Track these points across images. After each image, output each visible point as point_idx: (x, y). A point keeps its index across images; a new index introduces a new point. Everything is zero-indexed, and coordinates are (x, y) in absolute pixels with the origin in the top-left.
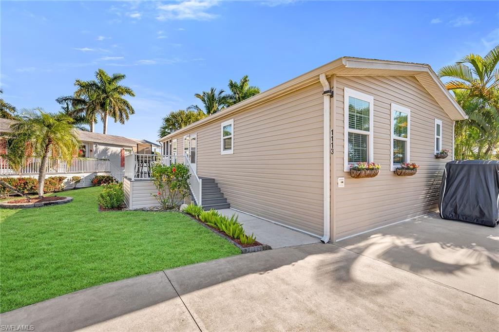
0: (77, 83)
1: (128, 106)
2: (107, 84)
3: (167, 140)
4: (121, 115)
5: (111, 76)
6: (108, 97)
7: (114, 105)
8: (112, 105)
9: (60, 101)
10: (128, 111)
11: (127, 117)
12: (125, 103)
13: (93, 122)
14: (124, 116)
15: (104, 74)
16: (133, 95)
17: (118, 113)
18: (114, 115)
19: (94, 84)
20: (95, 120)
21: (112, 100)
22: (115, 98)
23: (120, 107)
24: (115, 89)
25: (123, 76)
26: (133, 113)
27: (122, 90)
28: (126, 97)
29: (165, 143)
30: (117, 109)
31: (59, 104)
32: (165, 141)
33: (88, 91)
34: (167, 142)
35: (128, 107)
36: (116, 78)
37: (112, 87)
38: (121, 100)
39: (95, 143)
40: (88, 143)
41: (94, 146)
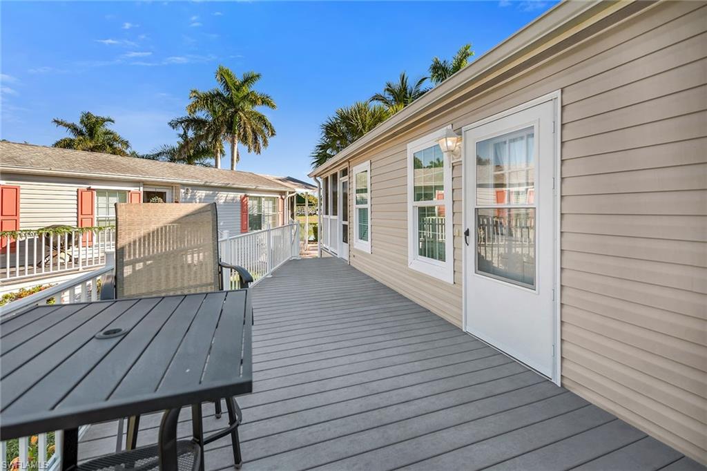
0: (194, 94)
1: (265, 124)
2: (234, 92)
3: (332, 172)
4: (256, 139)
5: (239, 79)
6: (236, 112)
7: (245, 123)
8: (242, 122)
9: (174, 125)
10: (266, 131)
11: (265, 142)
12: (261, 119)
13: (219, 155)
14: (260, 141)
15: (228, 74)
16: (273, 106)
17: (250, 139)
18: (244, 139)
19: (219, 94)
20: (221, 151)
21: (242, 115)
22: (247, 112)
23: (254, 127)
24: (245, 98)
25: (258, 76)
26: (273, 134)
27: (256, 97)
28: (260, 109)
29: (327, 178)
30: (249, 130)
31: (171, 128)
32: (329, 174)
33: (207, 102)
35: (266, 126)
36: (248, 80)
37: (241, 95)
38: (256, 114)
39: (183, 185)
40: (171, 186)
41: (182, 191)
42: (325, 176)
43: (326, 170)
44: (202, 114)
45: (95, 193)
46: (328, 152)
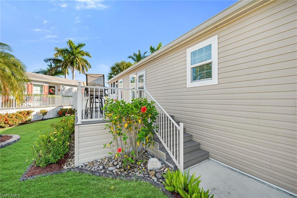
0: (56, 49)
1: (87, 63)
2: (74, 50)
3: (113, 82)
4: (83, 69)
5: (76, 45)
6: (75, 58)
7: (79, 63)
8: (77, 62)
9: (46, 61)
10: (87, 66)
11: (87, 70)
12: (85, 61)
13: (66, 74)
14: (85, 69)
15: (72, 43)
16: (90, 57)
17: (81, 68)
18: (79, 68)
19: (67, 50)
20: (67, 72)
21: (77, 59)
22: (80, 58)
23: (82, 64)
24: (79, 52)
25: (84, 45)
26: (90, 67)
27: (83, 53)
28: (85, 57)
29: (112, 84)
30: (80, 65)
32: (112, 82)
33: (62, 53)
34: (114, 83)
35: (87, 64)
36: (80, 46)
37: (77, 51)
38: (83, 59)
39: (62, 84)
40: (57, 84)
41: (61, 86)
42: (111, 83)
43: (112, 81)
44: (60, 58)
45: (33, 85)
46: (112, 76)
